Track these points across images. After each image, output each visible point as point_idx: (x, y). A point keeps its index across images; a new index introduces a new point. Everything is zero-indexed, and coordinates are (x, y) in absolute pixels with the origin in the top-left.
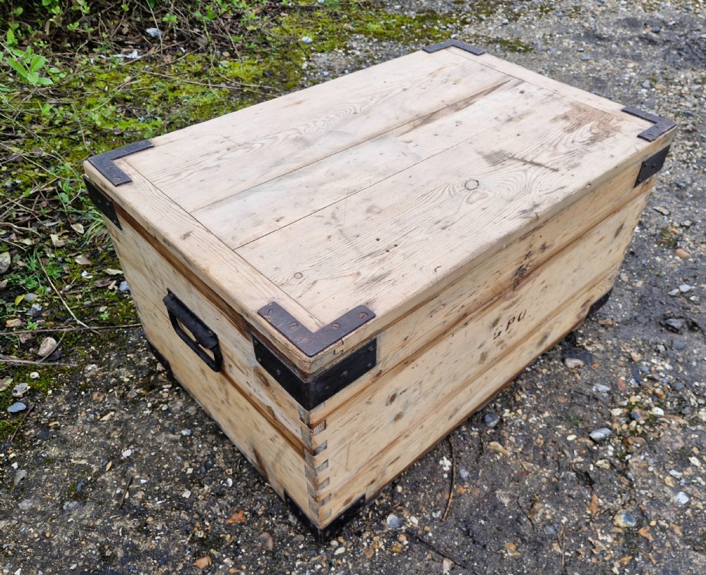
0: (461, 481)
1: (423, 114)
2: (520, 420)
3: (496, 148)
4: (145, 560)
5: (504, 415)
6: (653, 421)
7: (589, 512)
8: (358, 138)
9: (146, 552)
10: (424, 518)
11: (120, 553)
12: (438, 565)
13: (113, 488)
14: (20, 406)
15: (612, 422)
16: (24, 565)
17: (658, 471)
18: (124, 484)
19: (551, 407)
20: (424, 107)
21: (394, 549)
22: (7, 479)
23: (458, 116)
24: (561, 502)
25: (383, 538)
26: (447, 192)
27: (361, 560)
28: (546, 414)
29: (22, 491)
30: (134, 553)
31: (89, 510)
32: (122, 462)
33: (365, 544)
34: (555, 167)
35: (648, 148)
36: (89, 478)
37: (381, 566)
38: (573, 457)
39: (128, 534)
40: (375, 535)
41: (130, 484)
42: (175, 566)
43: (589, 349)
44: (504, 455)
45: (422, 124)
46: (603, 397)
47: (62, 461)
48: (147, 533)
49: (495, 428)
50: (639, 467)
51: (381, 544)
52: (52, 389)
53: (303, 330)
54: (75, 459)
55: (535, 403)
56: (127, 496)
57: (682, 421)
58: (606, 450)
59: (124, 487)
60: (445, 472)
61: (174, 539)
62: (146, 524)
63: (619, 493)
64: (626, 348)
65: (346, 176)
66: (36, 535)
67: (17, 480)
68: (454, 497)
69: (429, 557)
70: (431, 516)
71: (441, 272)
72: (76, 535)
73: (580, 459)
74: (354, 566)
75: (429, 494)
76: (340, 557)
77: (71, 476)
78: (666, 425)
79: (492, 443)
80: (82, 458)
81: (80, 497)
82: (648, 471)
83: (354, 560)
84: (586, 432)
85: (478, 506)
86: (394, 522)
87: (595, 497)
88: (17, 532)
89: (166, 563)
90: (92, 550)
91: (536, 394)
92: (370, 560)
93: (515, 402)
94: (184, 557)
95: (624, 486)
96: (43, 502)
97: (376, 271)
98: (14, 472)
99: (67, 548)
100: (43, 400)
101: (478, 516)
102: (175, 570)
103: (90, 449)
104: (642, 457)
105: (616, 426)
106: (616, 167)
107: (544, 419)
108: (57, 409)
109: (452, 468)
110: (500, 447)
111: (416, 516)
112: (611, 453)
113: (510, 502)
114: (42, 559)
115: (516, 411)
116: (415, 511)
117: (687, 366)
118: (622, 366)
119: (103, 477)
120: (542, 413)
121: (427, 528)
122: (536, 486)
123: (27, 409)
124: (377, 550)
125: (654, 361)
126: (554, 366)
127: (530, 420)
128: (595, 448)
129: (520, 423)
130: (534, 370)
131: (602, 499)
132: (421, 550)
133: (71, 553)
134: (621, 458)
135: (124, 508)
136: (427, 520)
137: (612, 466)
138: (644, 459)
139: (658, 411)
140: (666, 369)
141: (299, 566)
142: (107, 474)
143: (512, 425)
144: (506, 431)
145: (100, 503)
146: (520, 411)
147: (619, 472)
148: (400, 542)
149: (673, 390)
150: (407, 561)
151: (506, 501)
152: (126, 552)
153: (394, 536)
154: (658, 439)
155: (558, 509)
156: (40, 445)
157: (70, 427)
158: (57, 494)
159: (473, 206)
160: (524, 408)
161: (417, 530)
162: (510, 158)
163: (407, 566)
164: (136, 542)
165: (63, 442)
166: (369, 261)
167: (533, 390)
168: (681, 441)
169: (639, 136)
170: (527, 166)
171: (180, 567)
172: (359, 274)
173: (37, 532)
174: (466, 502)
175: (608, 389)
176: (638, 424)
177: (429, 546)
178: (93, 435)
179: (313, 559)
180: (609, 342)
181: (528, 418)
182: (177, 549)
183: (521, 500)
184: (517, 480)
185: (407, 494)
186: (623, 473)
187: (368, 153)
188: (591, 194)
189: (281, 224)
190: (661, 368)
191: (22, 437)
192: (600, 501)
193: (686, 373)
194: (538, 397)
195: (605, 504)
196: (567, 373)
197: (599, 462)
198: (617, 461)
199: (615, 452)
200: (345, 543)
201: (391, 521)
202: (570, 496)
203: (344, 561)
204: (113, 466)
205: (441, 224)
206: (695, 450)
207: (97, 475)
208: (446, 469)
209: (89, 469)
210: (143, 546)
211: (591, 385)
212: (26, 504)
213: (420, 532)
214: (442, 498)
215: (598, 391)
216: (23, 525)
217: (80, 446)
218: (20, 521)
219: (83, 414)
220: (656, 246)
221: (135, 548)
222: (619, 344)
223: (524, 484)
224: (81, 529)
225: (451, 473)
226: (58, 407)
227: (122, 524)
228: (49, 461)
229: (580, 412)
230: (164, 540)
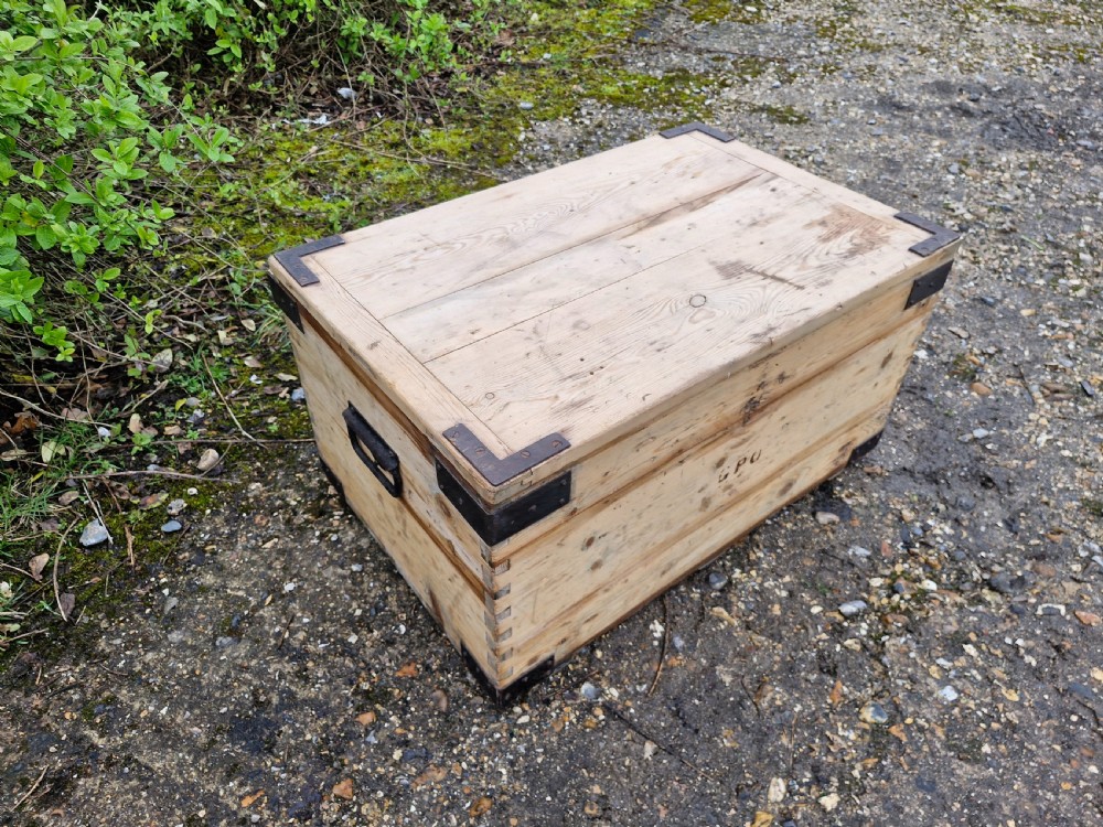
0: (674, 651)
1: (651, 214)
2: (753, 583)
3: (733, 258)
4: (302, 709)
5: (734, 576)
6: (921, 597)
7: (829, 701)
8: (572, 241)
9: (305, 701)
10: (626, 691)
11: (275, 700)
12: (639, 747)
13: (272, 625)
14: (174, 526)
15: (869, 593)
16: (171, 703)
17: (922, 658)
18: (284, 621)
19: (794, 570)
20: (652, 204)
21: (587, 723)
22: (156, 606)
23: (694, 217)
24: (796, 687)
25: (576, 709)
26: (667, 309)
27: (547, 733)
28: (787, 579)
29: (172, 621)
30: (290, 702)
31: (243, 649)
32: (283, 596)
33: (554, 714)
34: (801, 284)
35: (920, 265)
36: (246, 612)
37: (571, 742)
38: (817, 633)
39: (285, 679)
40: (567, 705)
41: (291, 621)
42: (335, 720)
43: (849, 502)
44: (729, 624)
45: (647, 226)
46: (861, 562)
47: (217, 591)
48: (306, 679)
49: (722, 590)
50: (897, 651)
51: (572, 717)
52: (211, 508)
53: (491, 456)
54: (232, 589)
55: (774, 564)
56: (287, 635)
57: (959, 599)
58: (858, 628)
59: (283, 626)
60: (655, 639)
61: (335, 689)
62: (306, 670)
63: (870, 680)
64: (895, 504)
65: (554, 285)
66: (185, 672)
67: (168, 608)
68: (664, 670)
69: (629, 736)
70: (635, 689)
71: (650, 401)
72: (228, 676)
73: (824, 636)
74: (539, 738)
75: (635, 662)
76: (523, 726)
77: (226, 608)
78: (937, 603)
79: (716, 609)
80: (239, 589)
81: (236, 633)
82: (909, 657)
83: (540, 732)
84: (833, 605)
85: (693, 682)
86: (589, 692)
87: (839, 683)
88: (165, 666)
89: (325, 715)
90: (245, 693)
91: (775, 552)
92: (559, 734)
93: (749, 560)
94: (346, 710)
95: (876, 673)
96: (194, 635)
97: (577, 396)
98: (164, 600)
99: (217, 688)
100: (200, 521)
101: (692, 694)
102: (334, 725)
103: (249, 579)
104: (903, 640)
105: (873, 599)
106: (877, 287)
107: (784, 584)
108: (215, 531)
109: (664, 634)
110: (726, 614)
111: (617, 687)
112: (864, 632)
113: (733, 681)
114: (191, 698)
115: (748, 572)
116: (615, 681)
117: (974, 531)
118: (888, 526)
119: (261, 612)
120: (782, 577)
121: (629, 703)
122: (767, 665)
123: (182, 530)
124: (567, 723)
125: (930, 522)
126: (802, 520)
127: (766, 585)
128: (846, 624)
129: (753, 587)
130: (776, 523)
131: (847, 687)
132: (619, 728)
133: (221, 694)
134: (877, 639)
135: (282, 649)
136: (629, 694)
137: (865, 647)
138: (905, 643)
139: (930, 585)
140: (945, 533)
141: (476, 733)
142: (266, 609)
143: (743, 589)
144: (735, 595)
145: (257, 641)
146: (753, 573)
147: (871, 656)
148: (596, 717)
149: (952, 560)
150: (601, 739)
151: (728, 679)
152: (282, 699)
153: (588, 708)
154: (926, 619)
155: (791, 694)
156: (194, 571)
157: (228, 552)
158: (210, 627)
159: (698, 326)
160: (759, 569)
161: (617, 704)
162: (747, 271)
163: (602, 745)
164: (293, 688)
165: (219, 569)
166: (570, 383)
167: (772, 547)
168: (955, 624)
169: (911, 250)
170: (769, 281)
171: (341, 720)
172: (557, 397)
173: (186, 668)
174: (679, 677)
175: (868, 553)
176: (902, 598)
177: (630, 725)
178: (253, 563)
179: (492, 726)
180: (875, 495)
181: (763, 582)
182: (338, 700)
183: (746, 680)
184: (743, 655)
185: (607, 661)
186: (877, 657)
187: (584, 256)
188: (844, 317)
189: (477, 337)
190: (939, 532)
191: (175, 560)
192: (845, 689)
193: (970, 540)
194: (779, 557)
195: (850, 693)
196: (817, 530)
197: (848, 642)
198: (871, 643)
199: (869, 631)
200: (530, 711)
201: (586, 691)
202: (807, 680)
203: (528, 732)
204: (273, 601)
205: (657, 346)
206: (973, 637)
207: (255, 609)
208: (658, 635)
209: (246, 602)
210: (302, 694)
211: (846, 547)
212: (175, 636)
213: (620, 707)
214: (650, 669)
215: (854, 555)
216: (172, 659)
217: (238, 575)
218: (168, 655)
219: (244, 538)
220: (947, 377)
221: (292, 695)
222: (888, 498)
223: (752, 661)
224: (234, 668)
225: (662, 641)
226: (216, 529)
227: (279, 666)
228: (203, 590)
229: (829, 579)
230: (325, 688)
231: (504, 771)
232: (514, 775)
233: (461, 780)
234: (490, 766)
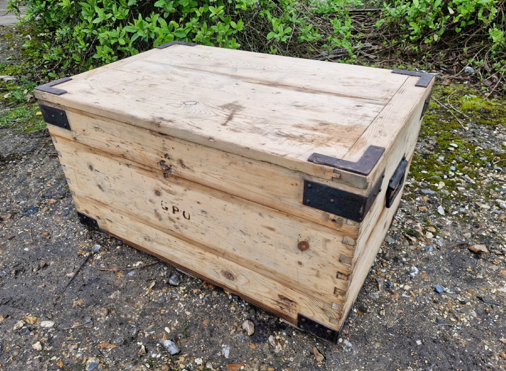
0: (126, 273)
2: (178, 297)
5: (181, 287)
7: (101, 342)
10: (100, 261)
12: (72, 271)
15: (188, 357)
19: (197, 316)
21: (81, 252)
24: (110, 326)
25: (88, 247)
27: (77, 242)
28: (188, 313)
33: (85, 241)
37: (73, 250)
38: (148, 331)
40: (90, 244)
44: (147, 291)
46: (216, 352)
49: (168, 283)
51: (85, 247)
55: (197, 305)
58: (156, 352)
60: (132, 265)
63: (117, 361)
68: (115, 271)
69: (76, 266)
70: (101, 264)
73: (147, 336)
74: (75, 241)
75: (116, 261)
83: (78, 240)
85: (108, 284)
87: (113, 346)
91: (207, 304)
92: (77, 246)
95: (122, 364)
101: (102, 285)
105: (182, 359)
107: (184, 312)
109: (135, 267)
110: (152, 287)
111: (101, 258)
112: (153, 356)
113: (111, 299)
115: (185, 293)
116: (103, 257)
120: (189, 310)
121: (94, 263)
122: (124, 312)
124: (81, 246)
126: (241, 315)
127: (180, 303)
128: (157, 345)
129: (176, 297)
130: (232, 302)
131: (112, 351)
132: (81, 263)
137: (141, 357)
143: (173, 293)
144: (167, 290)
146: (186, 296)
147: (135, 361)
148: (85, 254)
150: (75, 258)
151: (112, 297)
153: (89, 250)
155: (105, 324)
160: (189, 298)
161: (92, 259)
163: (72, 259)
167: (209, 302)
174: (111, 278)
175: (227, 356)
177: (83, 266)
180: (292, 359)
183: (112, 304)
184: (128, 300)
185: (115, 251)
192: (110, 349)
194: (204, 307)
195: (108, 352)
196: (235, 324)
198: (145, 360)
200: (85, 234)
201: (97, 247)
203: (77, 237)
208: (134, 265)
211: (227, 343)
213: (91, 260)
214: (113, 266)
215: (222, 348)
223: (125, 305)
225: (131, 267)
229: (195, 335)
231: (60, 235)
232: (57, 239)
233: (56, 226)
234: (62, 231)
